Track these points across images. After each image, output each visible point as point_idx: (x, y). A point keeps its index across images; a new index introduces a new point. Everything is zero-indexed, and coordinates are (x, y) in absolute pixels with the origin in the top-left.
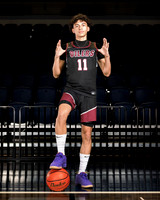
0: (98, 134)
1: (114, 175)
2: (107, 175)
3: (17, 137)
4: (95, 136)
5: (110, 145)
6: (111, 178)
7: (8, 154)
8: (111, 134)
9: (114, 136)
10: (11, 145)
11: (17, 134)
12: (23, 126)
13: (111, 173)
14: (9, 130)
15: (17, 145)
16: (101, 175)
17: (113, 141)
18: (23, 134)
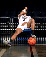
0: (37, 26)
1: (42, 39)
2: (40, 39)
3: (12, 27)
4: (36, 27)
5: (41, 30)
6: (41, 40)
7: (9, 32)
8: (41, 26)
9: (42, 27)
10: (10, 30)
11: (12, 26)
12: (13, 24)
13: (41, 38)
14: (9, 25)
15: (12, 30)
16: (38, 39)
17: (42, 29)
18: (13, 26)
